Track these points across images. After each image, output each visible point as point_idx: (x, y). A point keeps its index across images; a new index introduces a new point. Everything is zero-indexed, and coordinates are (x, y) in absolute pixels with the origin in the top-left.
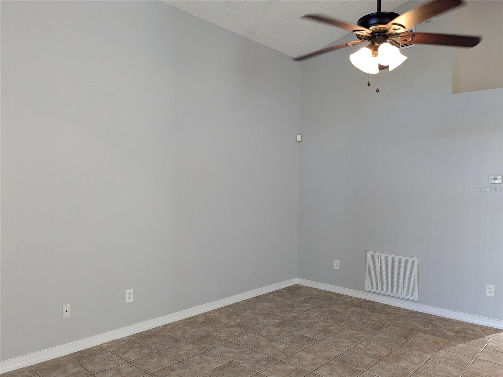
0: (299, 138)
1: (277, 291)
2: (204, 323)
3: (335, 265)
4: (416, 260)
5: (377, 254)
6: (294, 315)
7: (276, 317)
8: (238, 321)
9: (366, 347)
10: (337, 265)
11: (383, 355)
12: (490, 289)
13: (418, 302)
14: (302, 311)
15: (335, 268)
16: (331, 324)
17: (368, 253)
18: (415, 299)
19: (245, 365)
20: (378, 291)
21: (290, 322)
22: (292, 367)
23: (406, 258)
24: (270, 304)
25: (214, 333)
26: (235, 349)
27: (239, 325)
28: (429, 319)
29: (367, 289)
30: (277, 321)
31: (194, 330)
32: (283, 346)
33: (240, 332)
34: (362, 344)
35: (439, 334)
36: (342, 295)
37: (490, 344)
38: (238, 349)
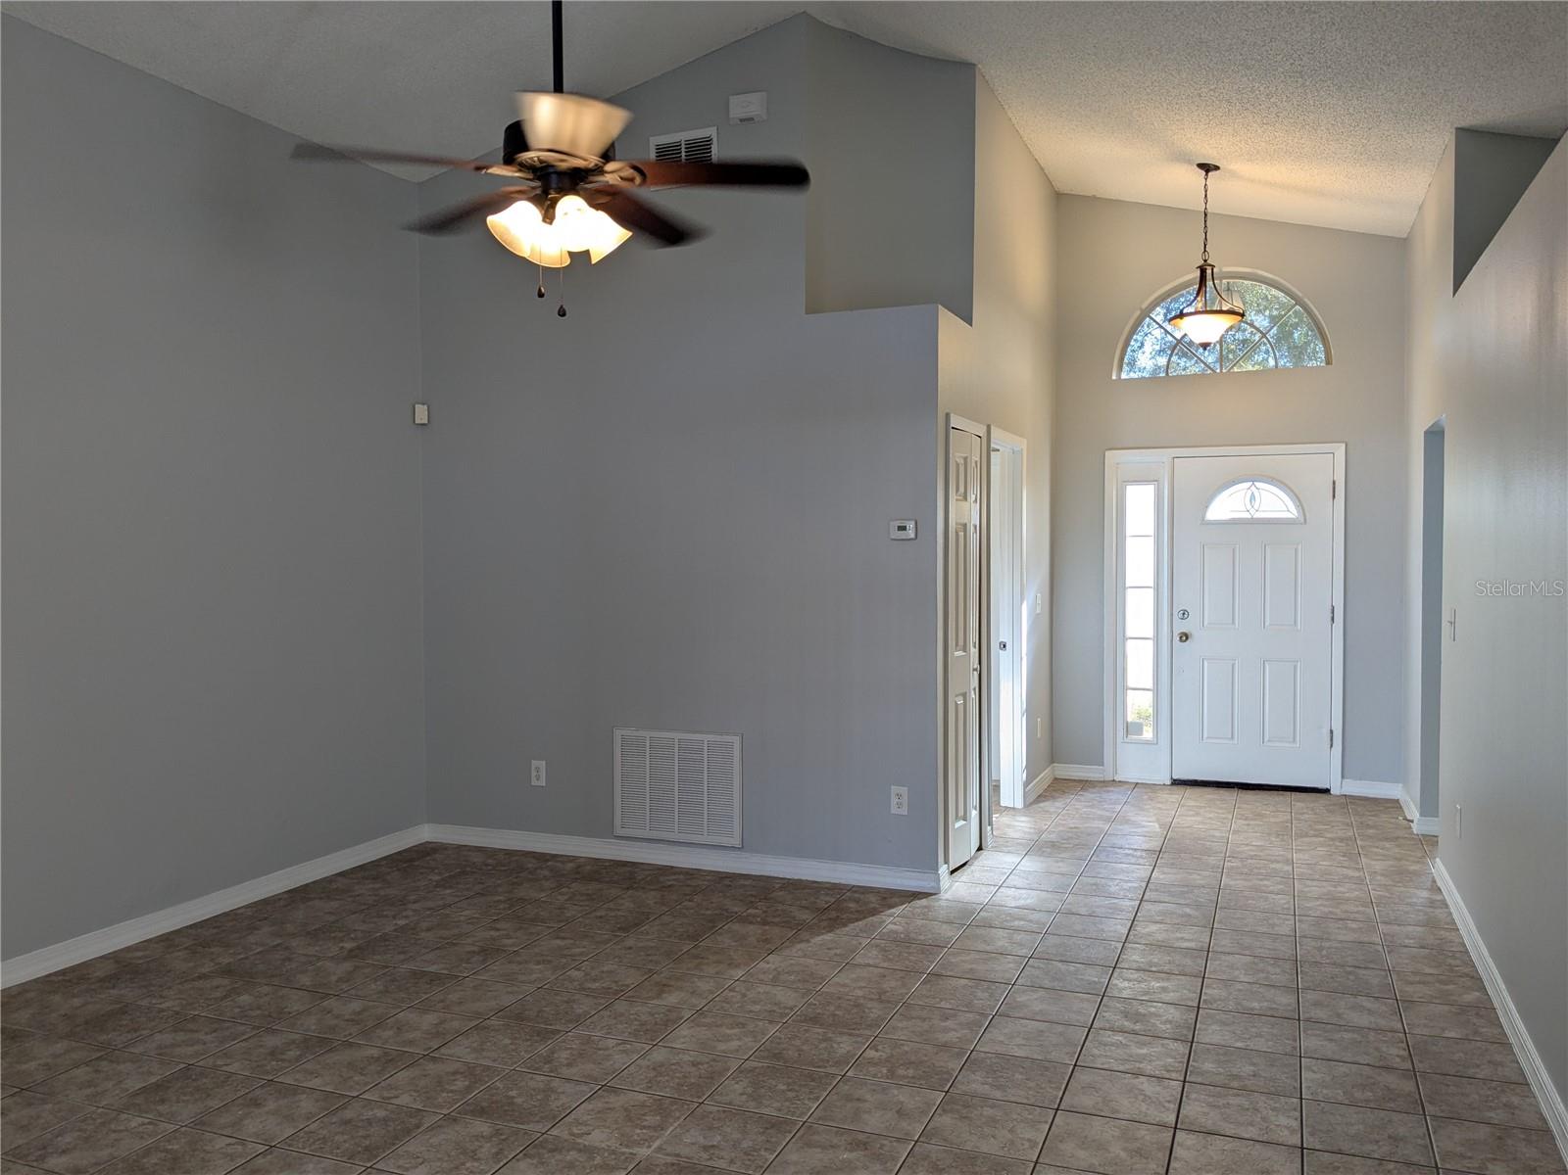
0: (421, 414)
1: (362, 867)
2: (111, 980)
3: (534, 773)
4: (736, 740)
5: (641, 733)
6: (401, 922)
7: (349, 934)
8: (225, 960)
9: (587, 974)
10: (539, 772)
11: (628, 986)
12: (899, 796)
13: (741, 849)
14: (429, 909)
15: (534, 782)
16: (504, 932)
17: (618, 734)
18: (737, 842)
19: (234, 1067)
20: (646, 834)
21: (387, 943)
22: (375, 1052)
23: (711, 737)
24: (334, 904)
25: (145, 1003)
26: (206, 1034)
27: (227, 972)
28: (764, 889)
29: (619, 832)
30: (348, 945)
31: (77, 1002)
32: (356, 1006)
33: (229, 988)
34: (579, 970)
35: (777, 920)
36: (554, 856)
37: (891, 927)
38: (215, 1031)
